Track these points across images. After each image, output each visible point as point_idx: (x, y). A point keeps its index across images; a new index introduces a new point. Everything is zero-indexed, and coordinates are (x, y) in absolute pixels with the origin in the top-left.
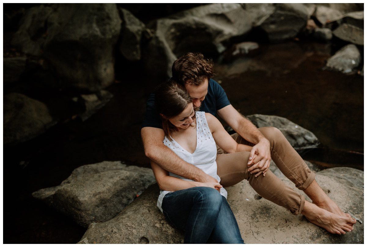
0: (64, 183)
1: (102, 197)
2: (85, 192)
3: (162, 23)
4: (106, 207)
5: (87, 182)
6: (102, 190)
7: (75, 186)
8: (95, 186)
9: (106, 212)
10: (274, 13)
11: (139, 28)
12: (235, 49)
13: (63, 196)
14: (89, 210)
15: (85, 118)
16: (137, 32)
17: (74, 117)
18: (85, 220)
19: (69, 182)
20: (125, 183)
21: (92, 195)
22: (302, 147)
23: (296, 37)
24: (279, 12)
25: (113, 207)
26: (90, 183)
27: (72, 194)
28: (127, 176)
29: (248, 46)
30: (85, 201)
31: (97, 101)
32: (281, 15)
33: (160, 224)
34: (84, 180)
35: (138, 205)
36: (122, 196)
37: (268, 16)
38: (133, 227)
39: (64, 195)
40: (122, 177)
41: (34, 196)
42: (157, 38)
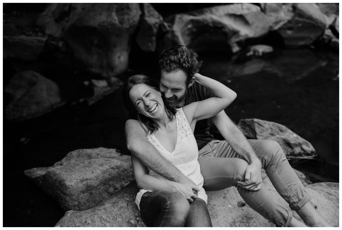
0: (57, 165)
1: (89, 183)
2: (73, 177)
3: (180, 18)
4: (91, 193)
5: (76, 167)
6: (90, 177)
7: (65, 169)
8: (83, 171)
9: (91, 199)
10: (292, 20)
11: (157, 21)
12: (249, 51)
13: (51, 177)
14: (74, 195)
15: (91, 102)
16: (154, 25)
17: (82, 100)
18: (69, 205)
19: (61, 164)
20: (114, 172)
21: (79, 181)
22: (298, 156)
23: (312, 44)
24: (297, 18)
25: (98, 194)
26: (79, 168)
27: (60, 177)
28: (117, 165)
29: (262, 49)
30: (72, 185)
31: (106, 87)
32: (299, 22)
33: (135, 221)
34: (74, 165)
35: (118, 198)
36: (109, 185)
37: (286, 22)
38: (107, 220)
39: (53, 177)
40: (112, 166)
41: (26, 174)
42: (173, 32)
